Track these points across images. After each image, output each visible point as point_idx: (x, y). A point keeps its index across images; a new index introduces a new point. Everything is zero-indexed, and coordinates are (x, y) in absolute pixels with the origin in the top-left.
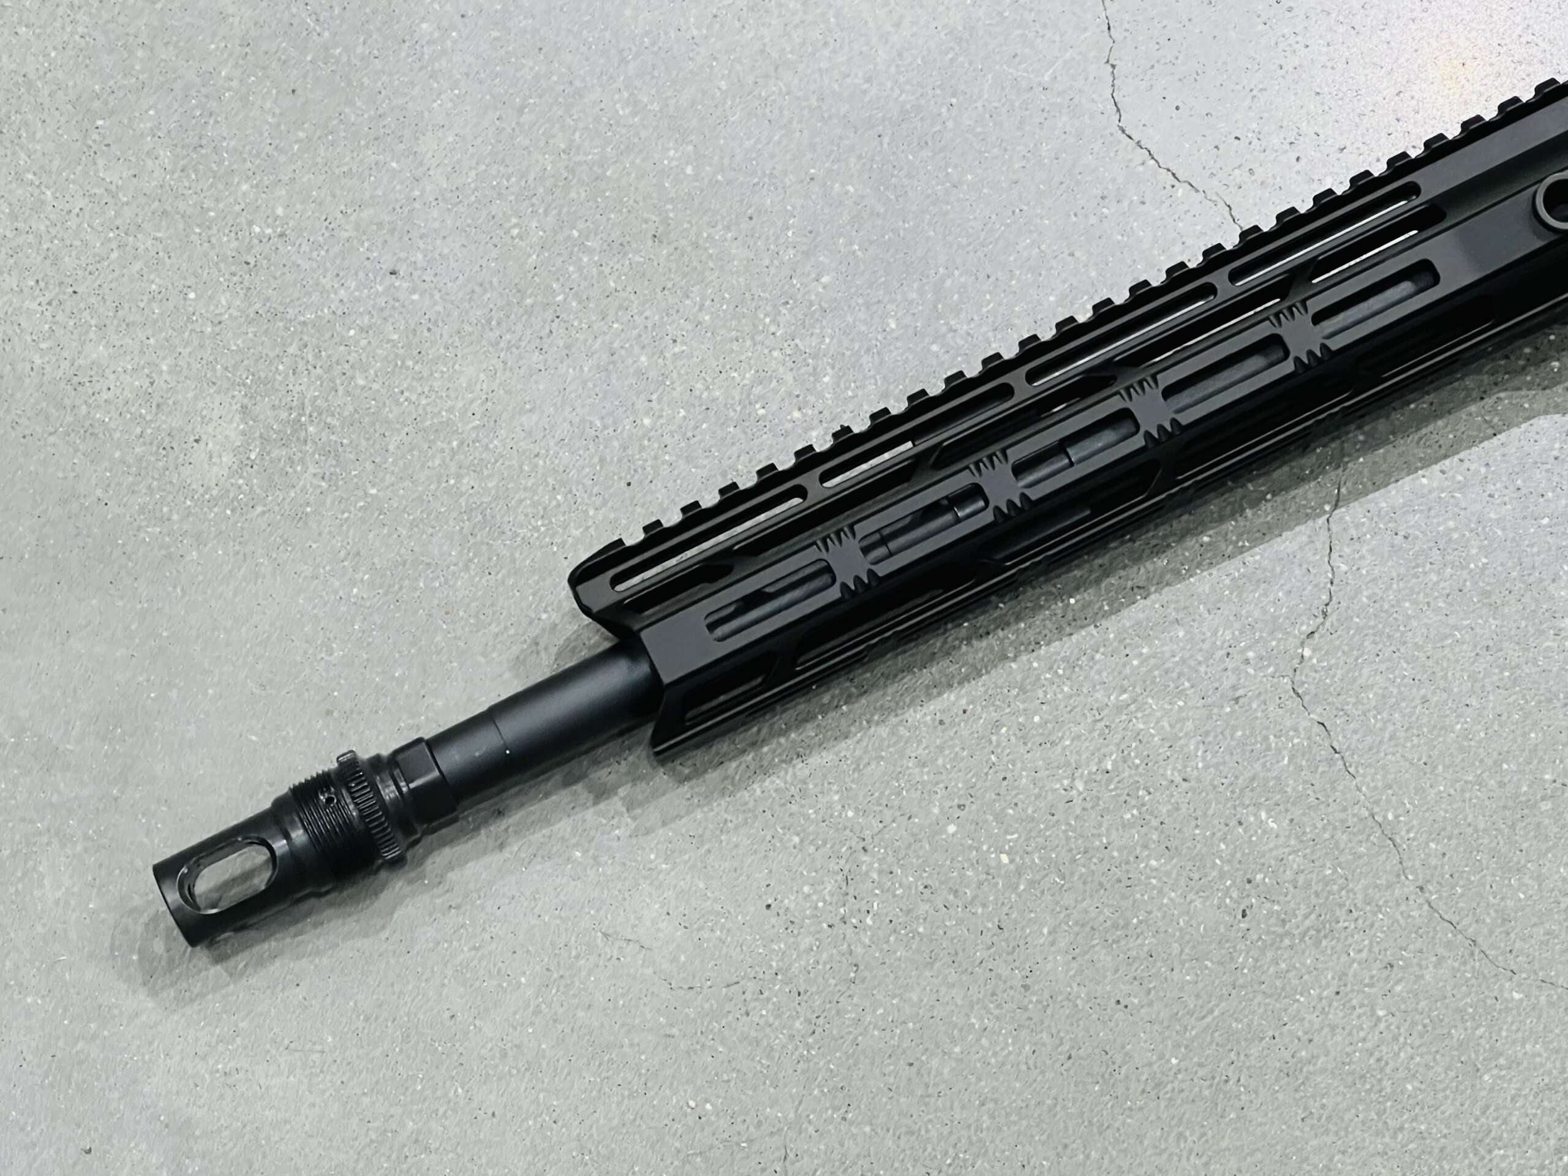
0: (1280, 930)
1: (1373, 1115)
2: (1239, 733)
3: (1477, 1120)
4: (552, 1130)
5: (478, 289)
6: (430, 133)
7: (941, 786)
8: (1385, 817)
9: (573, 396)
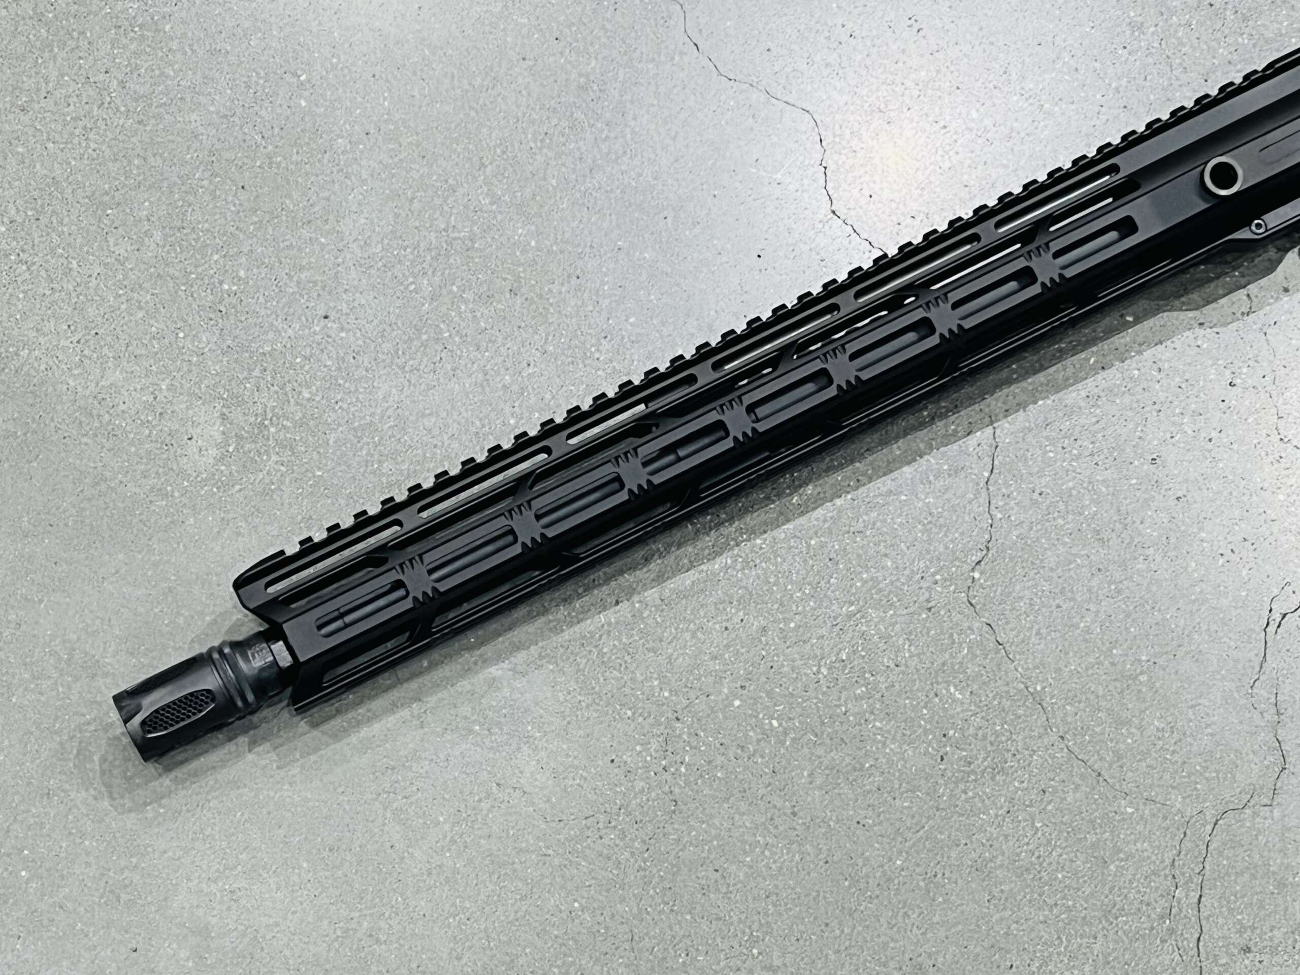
0: (967, 769)
1: (1036, 895)
2: (933, 632)
3: (1107, 897)
4: (466, 925)
5: (388, 329)
6: (347, 218)
7: (729, 673)
8: (1035, 689)
9: (459, 404)
